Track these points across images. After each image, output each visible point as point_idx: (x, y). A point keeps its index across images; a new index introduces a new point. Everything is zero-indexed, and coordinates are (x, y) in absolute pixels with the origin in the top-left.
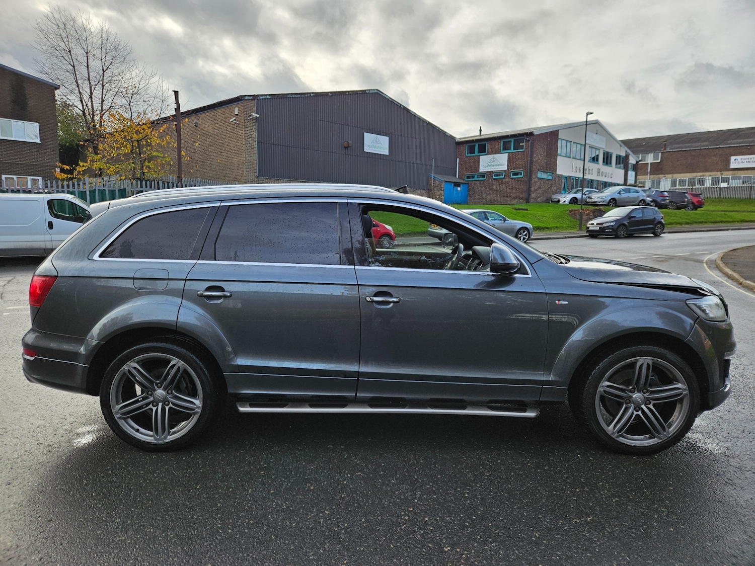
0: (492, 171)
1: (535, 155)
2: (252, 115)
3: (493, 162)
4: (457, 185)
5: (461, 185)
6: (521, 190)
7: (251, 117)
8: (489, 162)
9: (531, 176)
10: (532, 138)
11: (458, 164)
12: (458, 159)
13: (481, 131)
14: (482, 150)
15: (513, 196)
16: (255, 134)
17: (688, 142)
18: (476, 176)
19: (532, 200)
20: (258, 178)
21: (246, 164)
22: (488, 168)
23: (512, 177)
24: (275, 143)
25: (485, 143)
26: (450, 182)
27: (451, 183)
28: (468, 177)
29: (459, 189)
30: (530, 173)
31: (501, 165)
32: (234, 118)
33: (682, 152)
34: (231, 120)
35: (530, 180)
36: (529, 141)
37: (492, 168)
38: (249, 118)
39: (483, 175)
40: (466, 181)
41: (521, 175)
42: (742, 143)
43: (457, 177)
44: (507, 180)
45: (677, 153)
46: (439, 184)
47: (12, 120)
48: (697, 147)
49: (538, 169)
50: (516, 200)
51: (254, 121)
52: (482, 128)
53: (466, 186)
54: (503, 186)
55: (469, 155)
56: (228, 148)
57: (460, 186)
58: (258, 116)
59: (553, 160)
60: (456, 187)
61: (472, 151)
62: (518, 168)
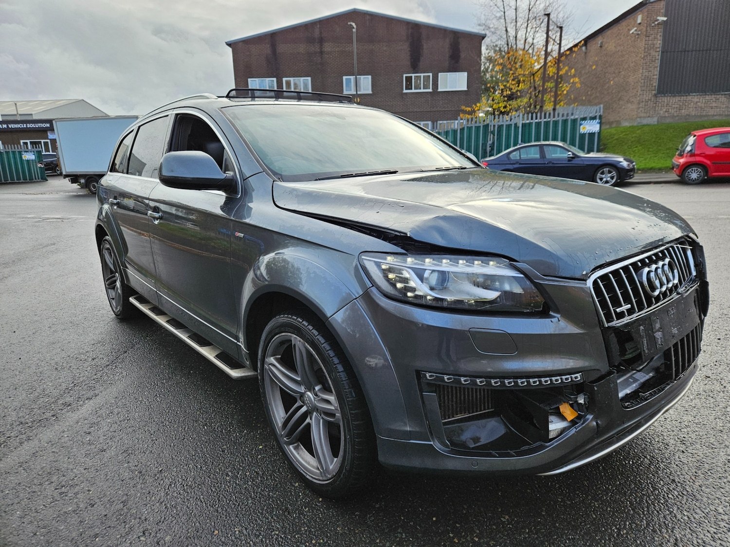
2: (658, 20)
7: (656, 23)
16: (659, 43)
20: (656, 97)
21: (643, 81)
24: (687, 50)
32: (635, 28)
34: (631, 32)
38: (653, 25)
47: (448, 73)
51: (660, 26)
56: (626, 66)
58: (665, 19)
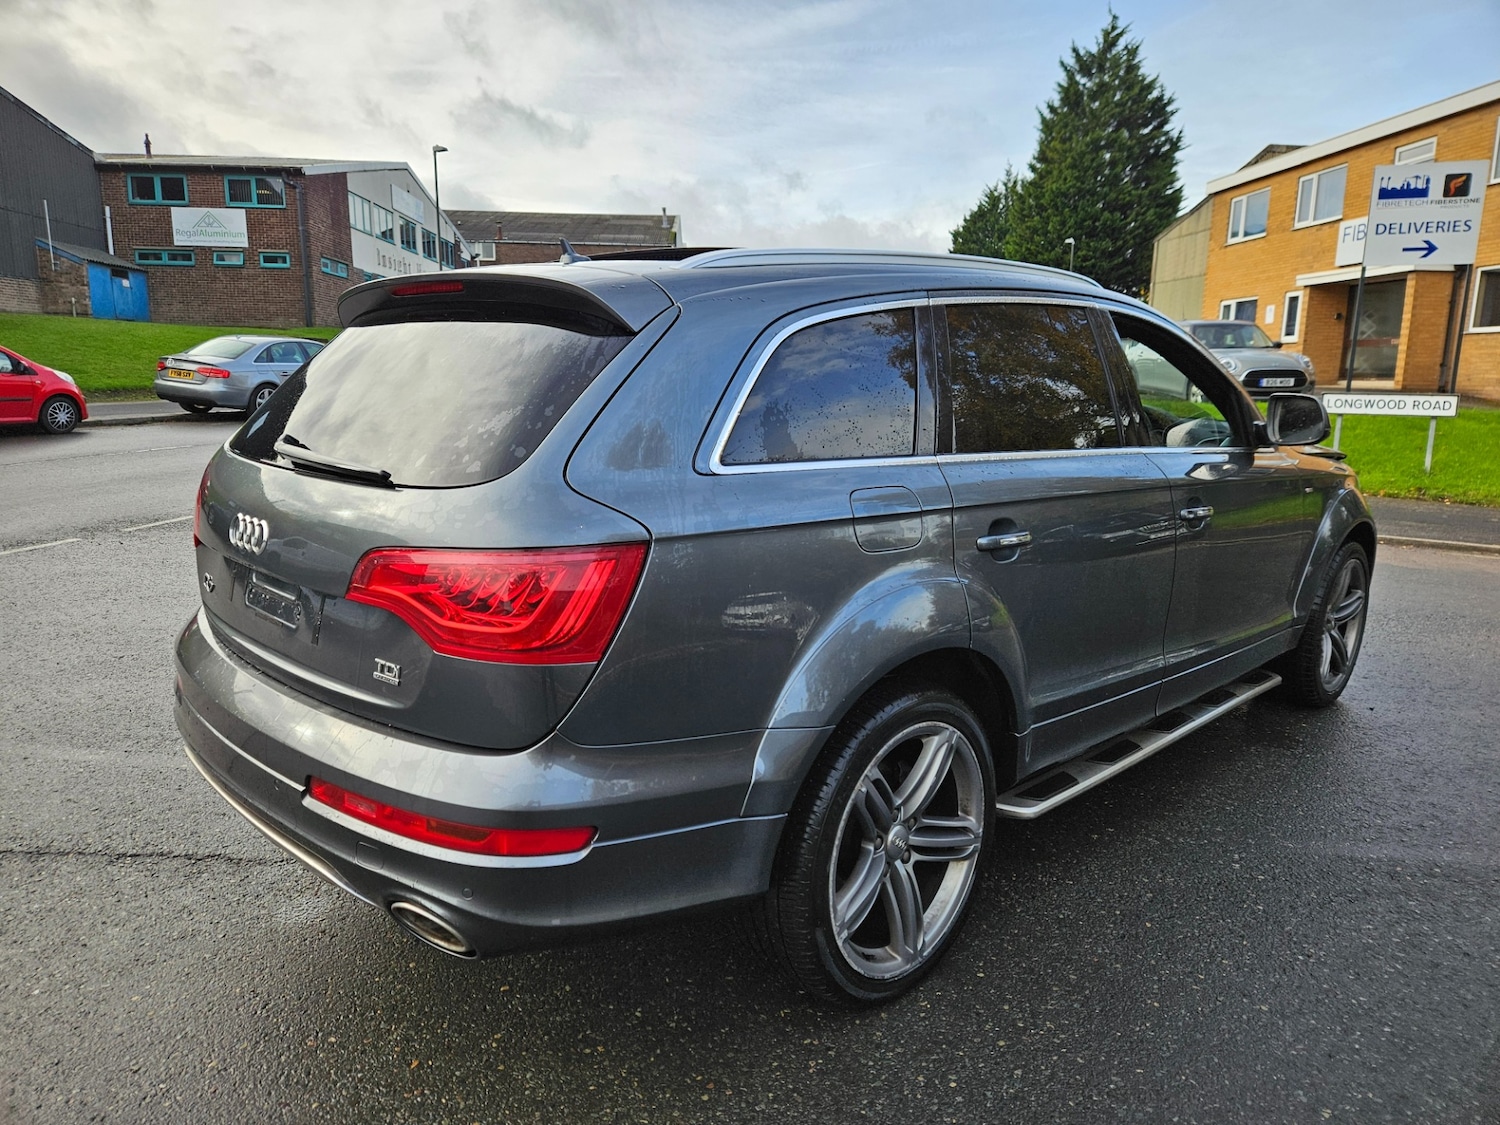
0: (210, 248)
1: (311, 222)
3: (210, 225)
4: (119, 272)
5: (130, 275)
6: (290, 297)
8: (198, 224)
9: (309, 267)
10: (300, 182)
11: (108, 221)
12: (107, 209)
13: (148, 144)
14: (174, 192)
15: (272, 309)
17: (533, 229)
18: (165, 256)
19: (318, 321)
22: (197, 238)
23: (263, 264)
25: (180, 176)
26: (102, 264)
27: (104, 268)
28: (143, 256)
29: (126, 283)
30: (305, 261)
31: (230, 234)
33: (528, 246)
35: (309, 275)
36: (295, 187)
37: (207, 238)
39: (186, 253)
40: (139, 265)
41: (285, 262)
42: (614, 240)
43: (111, 252)
44: (252, 272)
45: (521, 247)
46: (71, 267)
48: (550, 240)
49: (321, 254)
50: (281, 319)
52: (149, 138)
53: (141, 277)
54: (244, 284)
55: (138, 200)
57: (127, 278)
59: (345, 237)
60: (117, 279)
61: (144, 190)
62: (276, 246)
